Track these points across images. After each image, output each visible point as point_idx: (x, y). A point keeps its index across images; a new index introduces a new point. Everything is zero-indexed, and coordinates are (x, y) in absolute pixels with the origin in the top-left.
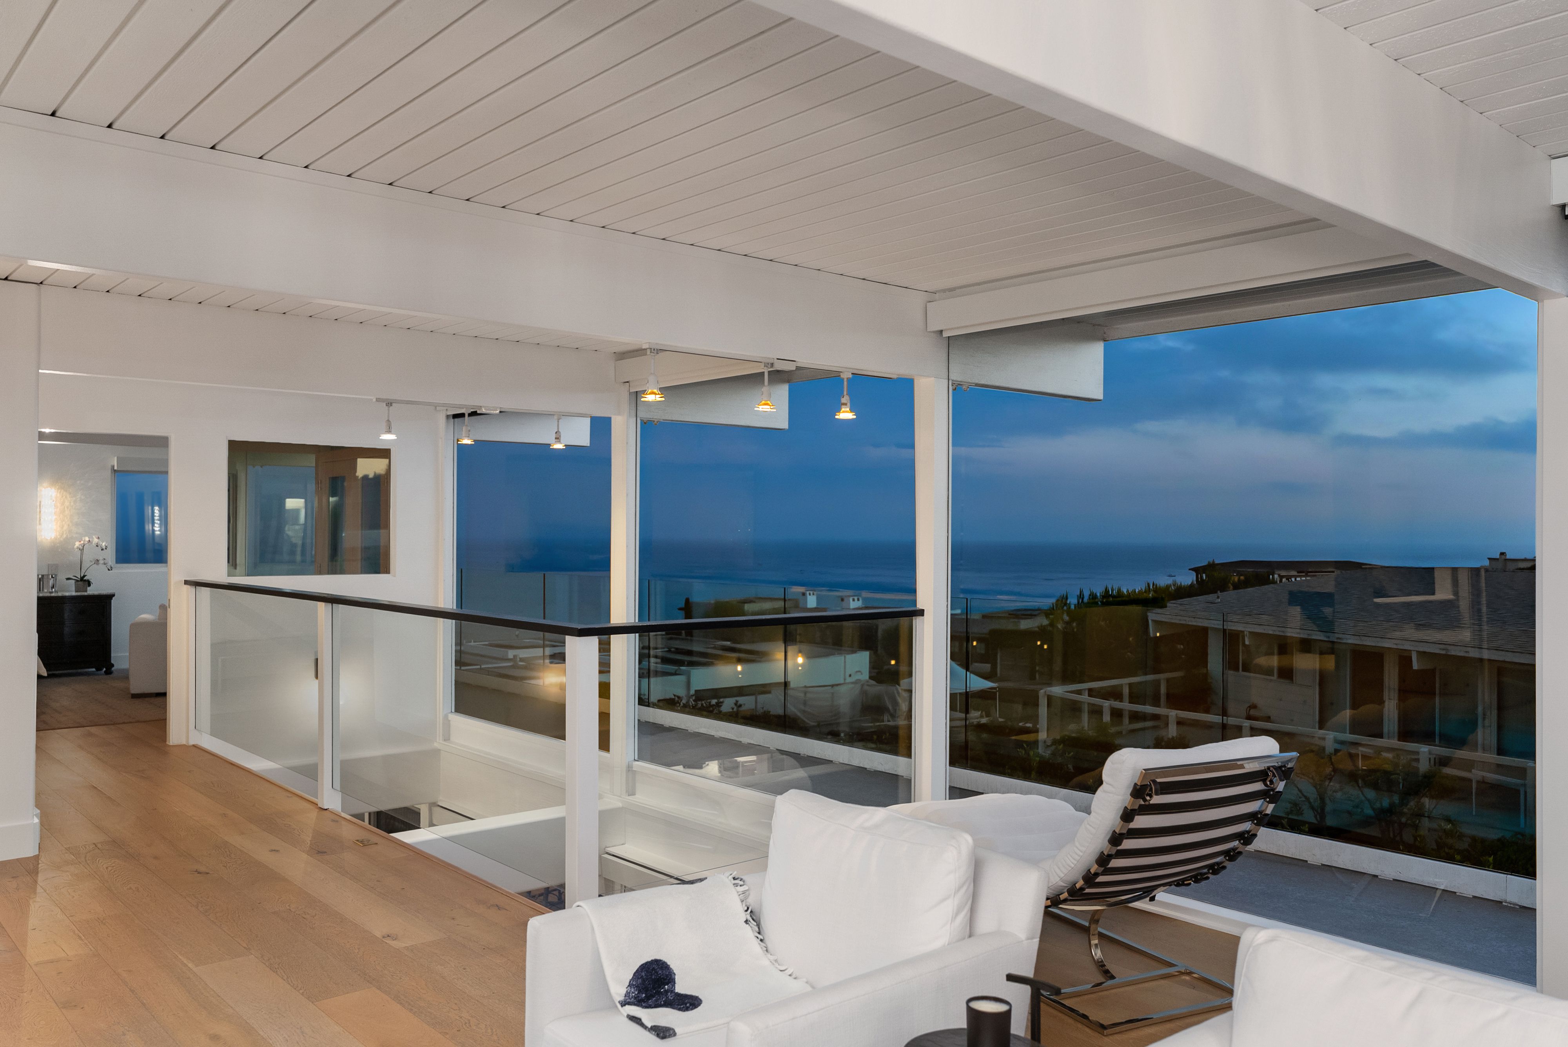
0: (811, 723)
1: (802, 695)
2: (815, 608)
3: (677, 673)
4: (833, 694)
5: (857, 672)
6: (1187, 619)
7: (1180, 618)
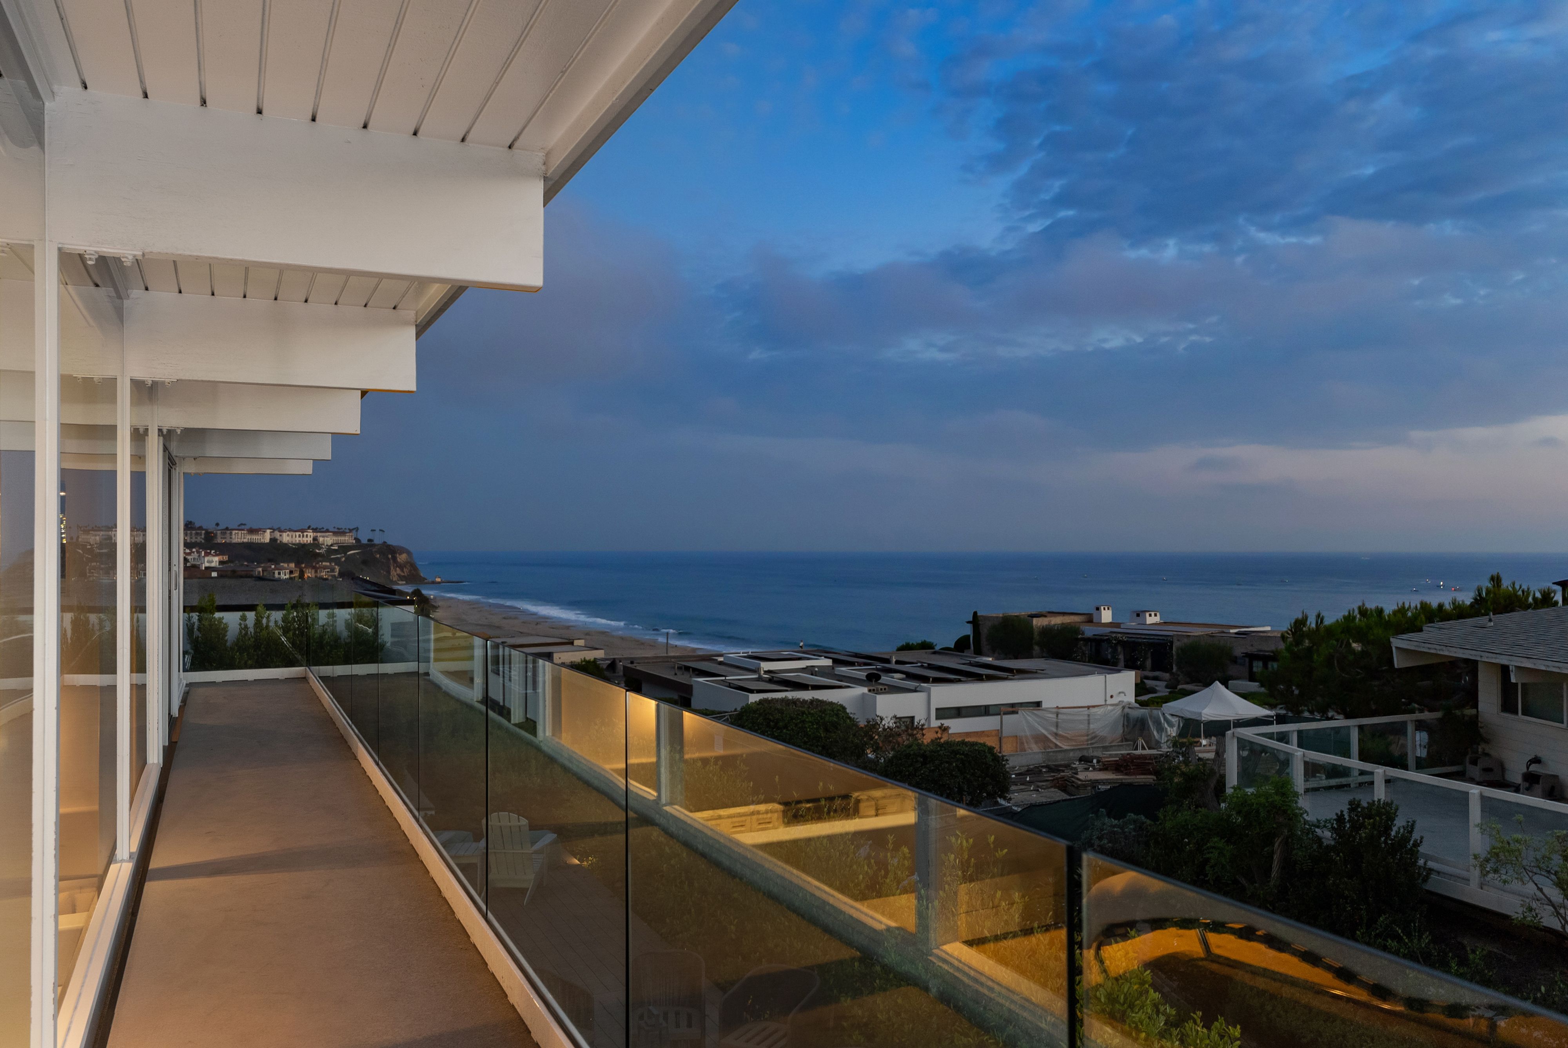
0: (1063, 746)
1: (1054, 716)
2: (1111, 623)
3: (918, 689)
4: (1089, 715)
5: (1120, 693)
6: (1438, 647)
7: (1429, 646)
